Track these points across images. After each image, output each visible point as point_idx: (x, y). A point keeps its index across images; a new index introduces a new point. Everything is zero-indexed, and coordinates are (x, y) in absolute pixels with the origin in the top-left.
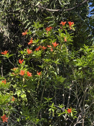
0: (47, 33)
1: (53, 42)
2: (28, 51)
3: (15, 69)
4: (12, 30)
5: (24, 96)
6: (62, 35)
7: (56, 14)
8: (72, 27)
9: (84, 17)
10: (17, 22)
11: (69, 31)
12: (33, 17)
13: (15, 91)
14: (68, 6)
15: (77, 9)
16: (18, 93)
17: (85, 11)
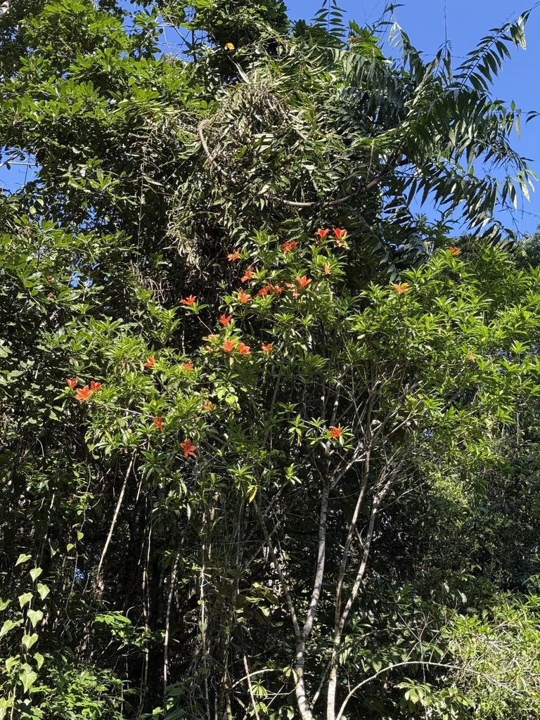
0: (285, 256)
1: (299, 276)
2: (241, 297)
3: (212, 338)
4: (206, 250)
5: (232, 400)
6: (318, 259)
7: (305, 212)
8: (342, 239)
9: (370, 217)
10: (217, 232)
11: (338, 251)
12: (254, 218)
13: (211, 387)
14: (335, 194)
15: (354, 201)
16: (220, 393)
17: (374, 207)
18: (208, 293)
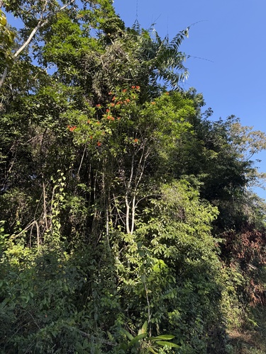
0: (124, 93)
1: (127, 99)
2: (112, 104)
3: (105, 115)
4: (103, 92)
5: (110, 132)
6: (132, 94)
7: (129, 82)
8: (138, 89)
9: (146, 84)
10: (106, 87)
11: (137, 92)
12: (116, 83)
13: (105, 129)
14: (137, 77)
15: (142, 79)
16: (107, 131)
17: (147, 81)
18: (104, 104)
